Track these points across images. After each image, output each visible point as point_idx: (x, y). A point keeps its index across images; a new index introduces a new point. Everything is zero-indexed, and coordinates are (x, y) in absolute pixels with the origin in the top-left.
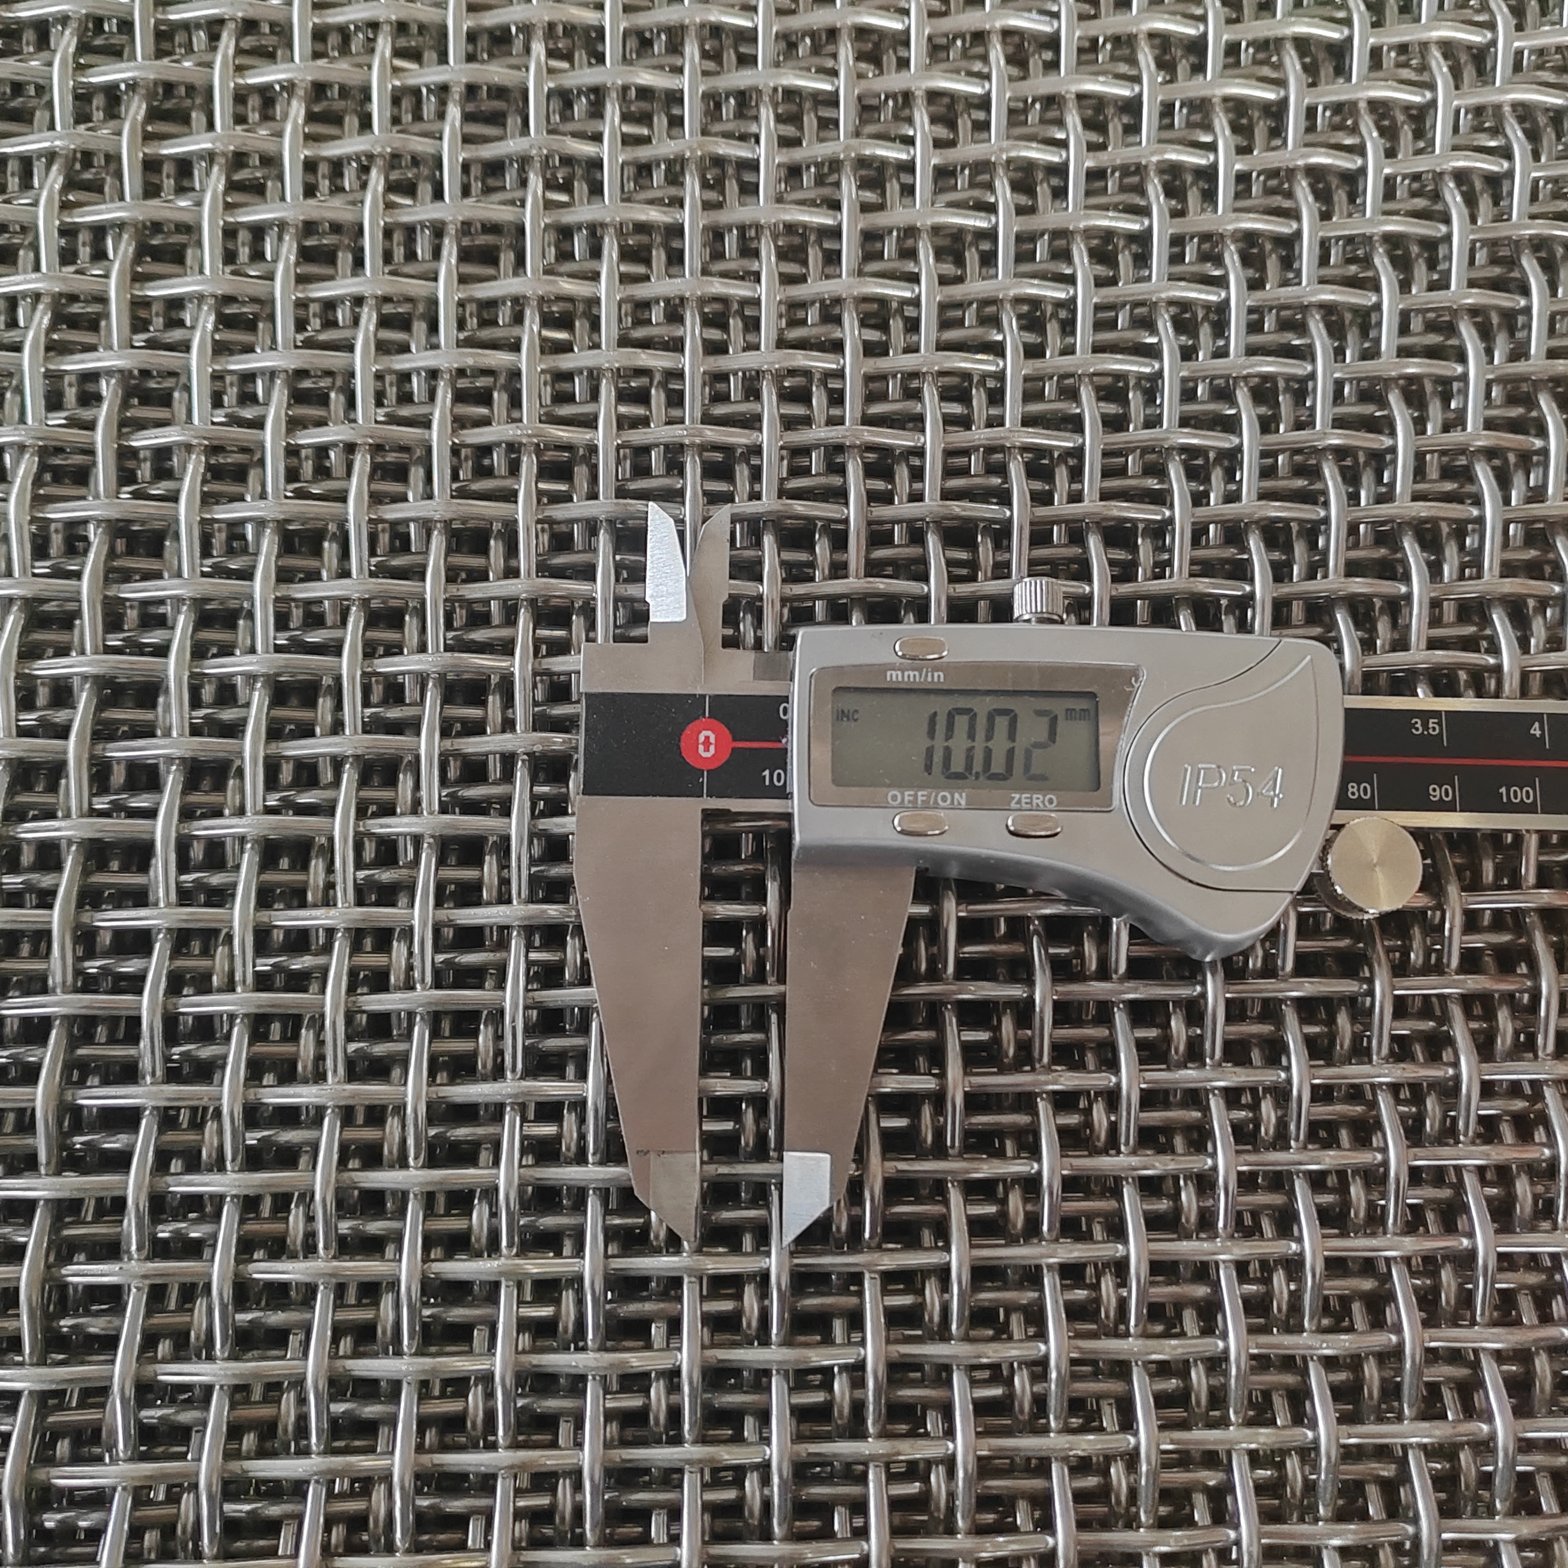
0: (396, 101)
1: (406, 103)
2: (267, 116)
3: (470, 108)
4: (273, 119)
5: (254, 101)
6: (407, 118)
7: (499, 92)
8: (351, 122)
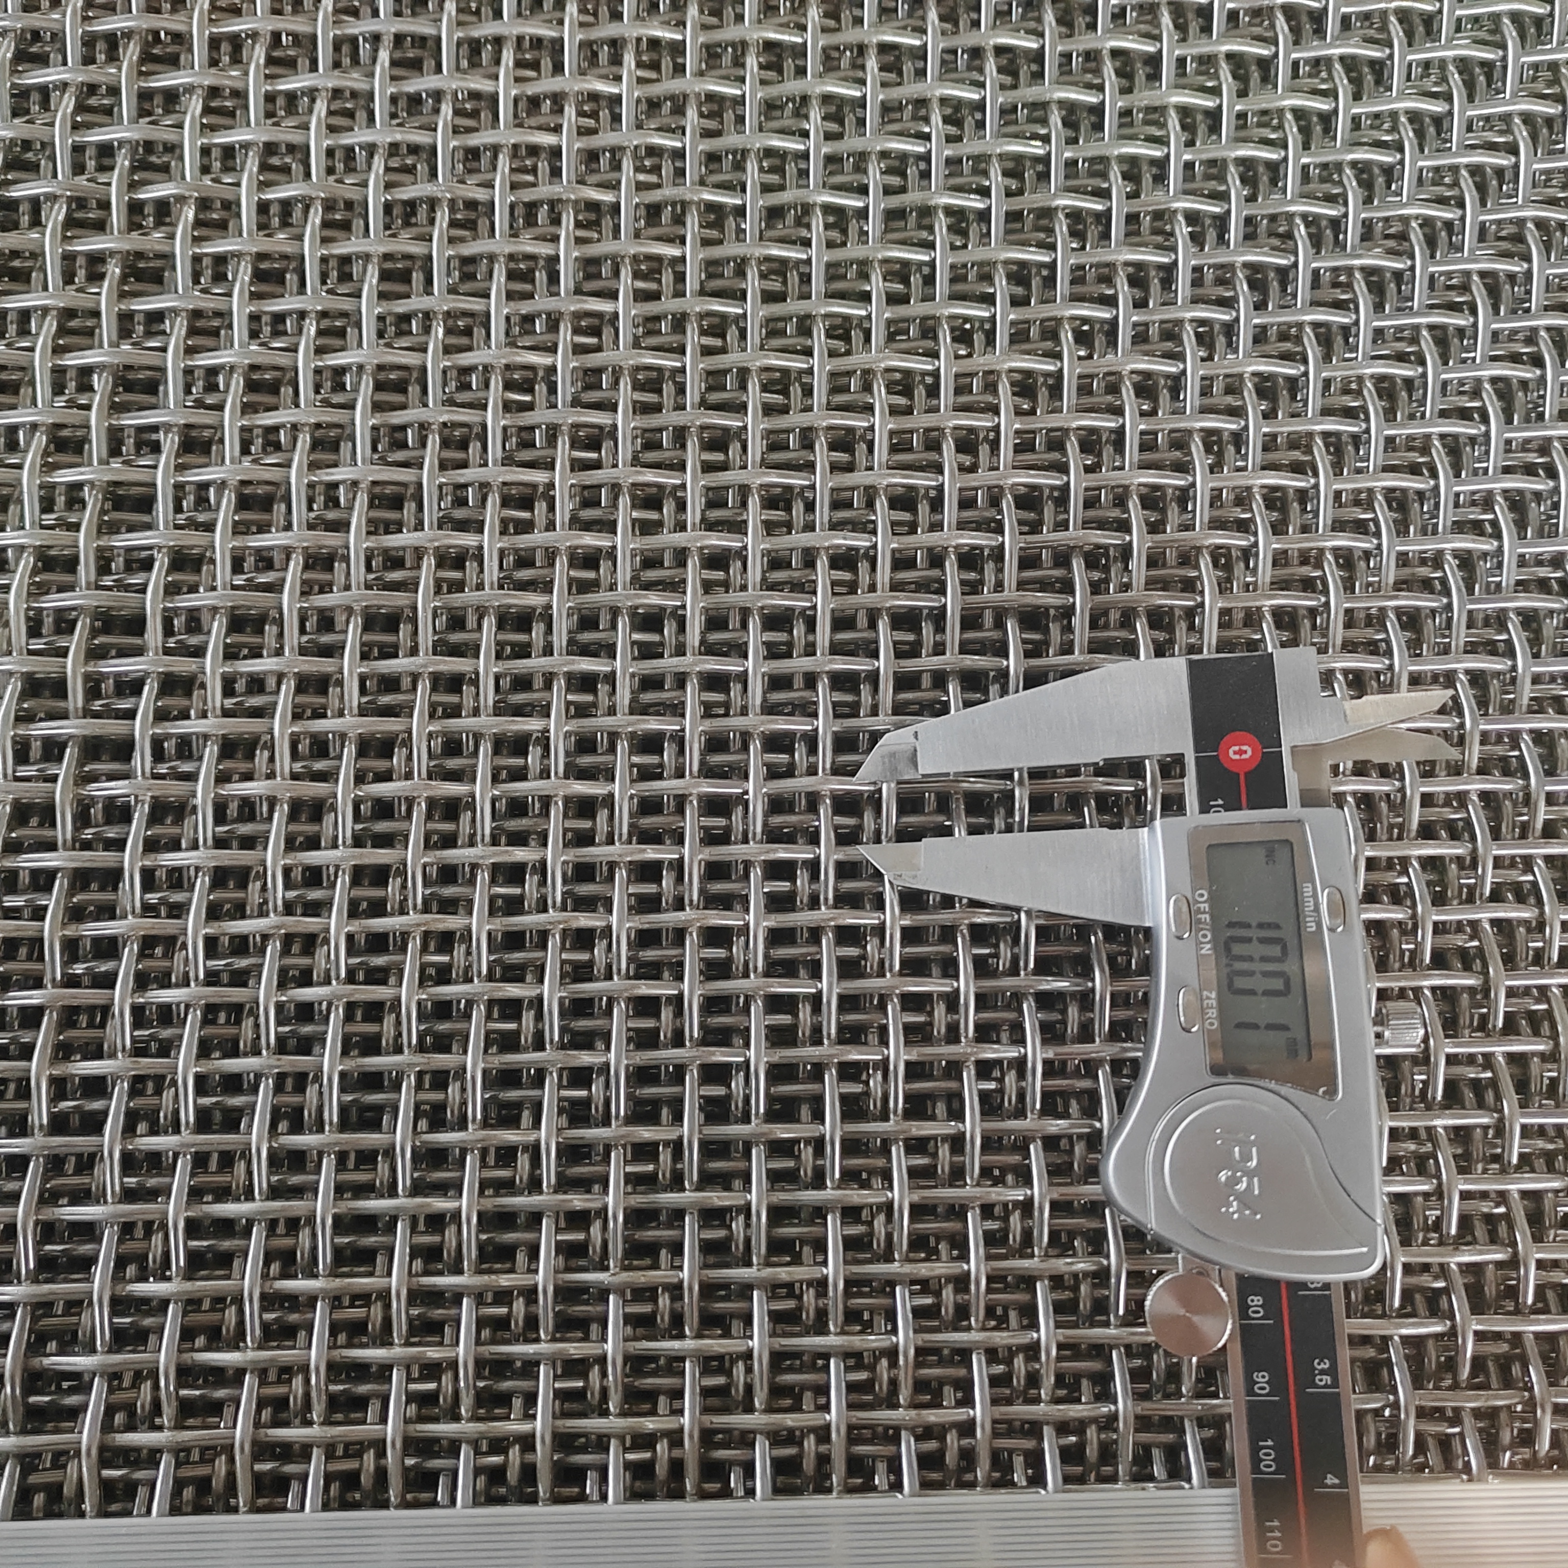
0: (337, 47)
1: (345, 49)
2: (236, 59)
3: (398, 55)
4: (240, 62)
5: (225, 47)
6: (346, 61)
7: (421, 41)
8: (303, 63)
